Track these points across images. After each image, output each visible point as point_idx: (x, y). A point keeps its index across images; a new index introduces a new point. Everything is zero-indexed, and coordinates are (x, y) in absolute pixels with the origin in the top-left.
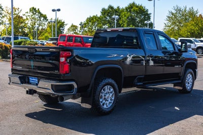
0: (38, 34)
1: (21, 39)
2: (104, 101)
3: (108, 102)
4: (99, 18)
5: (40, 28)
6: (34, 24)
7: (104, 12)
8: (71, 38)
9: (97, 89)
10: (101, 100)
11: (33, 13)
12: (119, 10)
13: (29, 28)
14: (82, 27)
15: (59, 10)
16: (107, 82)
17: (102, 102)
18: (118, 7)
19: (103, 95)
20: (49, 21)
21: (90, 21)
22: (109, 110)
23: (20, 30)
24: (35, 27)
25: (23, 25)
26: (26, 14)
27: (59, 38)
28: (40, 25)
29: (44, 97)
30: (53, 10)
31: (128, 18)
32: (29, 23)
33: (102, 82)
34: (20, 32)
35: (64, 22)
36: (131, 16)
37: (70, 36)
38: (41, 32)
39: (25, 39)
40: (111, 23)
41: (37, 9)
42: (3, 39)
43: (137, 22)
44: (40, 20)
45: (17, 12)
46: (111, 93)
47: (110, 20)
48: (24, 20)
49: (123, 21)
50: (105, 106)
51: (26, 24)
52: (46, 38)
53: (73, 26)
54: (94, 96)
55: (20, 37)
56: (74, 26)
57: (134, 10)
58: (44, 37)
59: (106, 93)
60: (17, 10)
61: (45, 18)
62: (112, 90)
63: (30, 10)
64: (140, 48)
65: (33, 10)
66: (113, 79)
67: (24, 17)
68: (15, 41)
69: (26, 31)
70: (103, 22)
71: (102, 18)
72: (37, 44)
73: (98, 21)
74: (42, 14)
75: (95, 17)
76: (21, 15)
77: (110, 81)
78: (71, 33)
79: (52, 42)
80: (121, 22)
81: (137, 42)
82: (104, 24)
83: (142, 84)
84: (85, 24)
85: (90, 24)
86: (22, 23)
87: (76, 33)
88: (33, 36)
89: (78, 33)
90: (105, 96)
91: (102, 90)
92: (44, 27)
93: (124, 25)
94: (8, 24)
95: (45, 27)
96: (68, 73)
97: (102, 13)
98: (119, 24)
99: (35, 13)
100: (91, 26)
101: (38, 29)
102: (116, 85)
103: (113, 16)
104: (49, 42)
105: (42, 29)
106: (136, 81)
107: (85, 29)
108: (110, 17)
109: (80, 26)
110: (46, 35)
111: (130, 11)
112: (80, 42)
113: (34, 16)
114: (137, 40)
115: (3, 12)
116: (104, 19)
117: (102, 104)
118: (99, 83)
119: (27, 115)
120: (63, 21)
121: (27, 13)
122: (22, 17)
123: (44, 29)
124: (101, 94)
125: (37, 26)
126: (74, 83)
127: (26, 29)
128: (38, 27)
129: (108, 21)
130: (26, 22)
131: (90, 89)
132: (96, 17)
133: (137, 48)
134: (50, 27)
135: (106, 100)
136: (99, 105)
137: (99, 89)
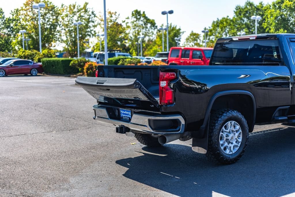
0: (143, 47)
1: (119, 55)
2: (226, 144)
3: (232, 146)
4: (232, 21)
5: (147, 39)
6: (138, 34)
7: (239, 11)
8: (187, 53)
9: (215, 126)
10: (221, 142)
11: (137, 18)
12: (262, 7)
13: (131, 40)
14: (207, 35)
15: (171, 12)
16: (231, 115)
17: (222, 145)
18: (261, 3)
19: (224, 135)
20: (159, 28)
21: (218, 26)
22: (234, 157)
23: (119, 43)
24: (138, 39)
25: (123, 35)
26: (127, 21)
27: (170, 52)
28: (146, 35)
29: (142, 137)
30: (164, 13)
31: (276, 18)
32: (131, 33)
33: (222, 115)
34: (118, 46)
35: (180, 29)
36: (281, 16)
37: (186, 50)
38: (147, 45)
39: (124, 55)
40: (249, 28)
41: (142, 13)
42: (95, 57)
43: (292, 24)
44: (147, 28)
45: (114, 18)
46: (237, 131)
47: (248, 22)
48: (124, 29)
49: (268, 23)
50: (228, 152)
51: (127, 34)
52: (155, 53)
53: (193, 34)
54: (210, 137)
55: (117, 53)
56: (195, 34)
57: (286, 6)
58: (151, 51)
59: (229, 133)
60: (113, 15)
61: (153, 24)
62: (238, 127)
63: (133, 14)
64: (283, 64)
65: (137, 14)
66: (239, 111)
67: (124, 25)
68: (111, 59)
69: (127, 45)
70: (238, 26)
71: (236, 20)
72: (140, 62)
73: (230, 25)
74: (149, 20)
75: (225, 20)
76: (119, 21)
77: (235, 114)
78: (191, 45)
79: (160, 59)
80: (265, 25)
81: (278, 55)
82: (239, 30)
83: (286, 118)
84: (211, 31)
85: (219, 30)
86: (121, 33)
87: (198, 45)
88: (136, 50)
89: (201, 44)
90: (227, 136)
91: (223, 128)
92: (151, 38)
93: (270, 29)
94: (103, 35)
95: (154, 37)
96: (172, 104)
97: (236, 13)
98: (263, 27)
99: (140, 18)
100: (219, 33)
101: (143, 41)
102: (244, 120)
103: (253, 17)
104: (157, 59)
105: (149, 40)
106: (277, 114)
107: (211, 37)
108: (248, 18)
109: (203, 34)
110: (155, 48)
111: (280, 7)
112: (200, 57)
113: (138, 22)
114: (278, 52)
115: (96, 18)
116: (239, 22)
117: (222, 148)
118: (219, 118)
119: (118, 162)
120: (177, 28)
121: (128, 18)
122: (121, 25)
123: (152, 41)
124: (221, 133)
125: (142, 36)
126: (180, 118)
127: (127, 41)
128: (143, 38)
129: (246, 24)
130: (127, 32)
131: (204, 126)
132: (227, 19)
133: (278, 65)
134: (160, 37)
135: (229, 143)
136: (218, 149)
137: (217, 126)
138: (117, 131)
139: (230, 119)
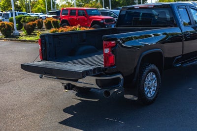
0: (31, 6)
2: (148, 90)
3: (152, 90)
9: (142, 78)
10: (145, 89)
13: (21, 1)
16: (150, 68)
17: (146, 91)
33: (145, 69)
38: (33, 4)
46: (154, 79)
54: (139, 87)
59: (150, 81)
62: (154, 76)
66: (155, 64)
77: (153, 67)
79: (51, 16)
83: (180, 65)
90: (148, 84)
91: (146, 78)
101: (30, 2)
102: (158, 70)
104: (49, 16)
105: (34, 1)
110: (39, 6)
112: (83, 15)
117: (146, 93)
118: (143, 72)
123: (36, 1)
124: (145, 83)
126: (120, 76)
127: (18, 2)
135: (150, 89)
136: (144, 95)
138: (66, 88)
139: (150, 71)
